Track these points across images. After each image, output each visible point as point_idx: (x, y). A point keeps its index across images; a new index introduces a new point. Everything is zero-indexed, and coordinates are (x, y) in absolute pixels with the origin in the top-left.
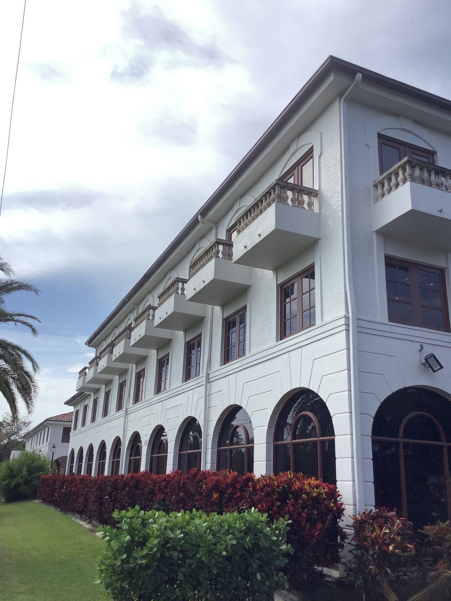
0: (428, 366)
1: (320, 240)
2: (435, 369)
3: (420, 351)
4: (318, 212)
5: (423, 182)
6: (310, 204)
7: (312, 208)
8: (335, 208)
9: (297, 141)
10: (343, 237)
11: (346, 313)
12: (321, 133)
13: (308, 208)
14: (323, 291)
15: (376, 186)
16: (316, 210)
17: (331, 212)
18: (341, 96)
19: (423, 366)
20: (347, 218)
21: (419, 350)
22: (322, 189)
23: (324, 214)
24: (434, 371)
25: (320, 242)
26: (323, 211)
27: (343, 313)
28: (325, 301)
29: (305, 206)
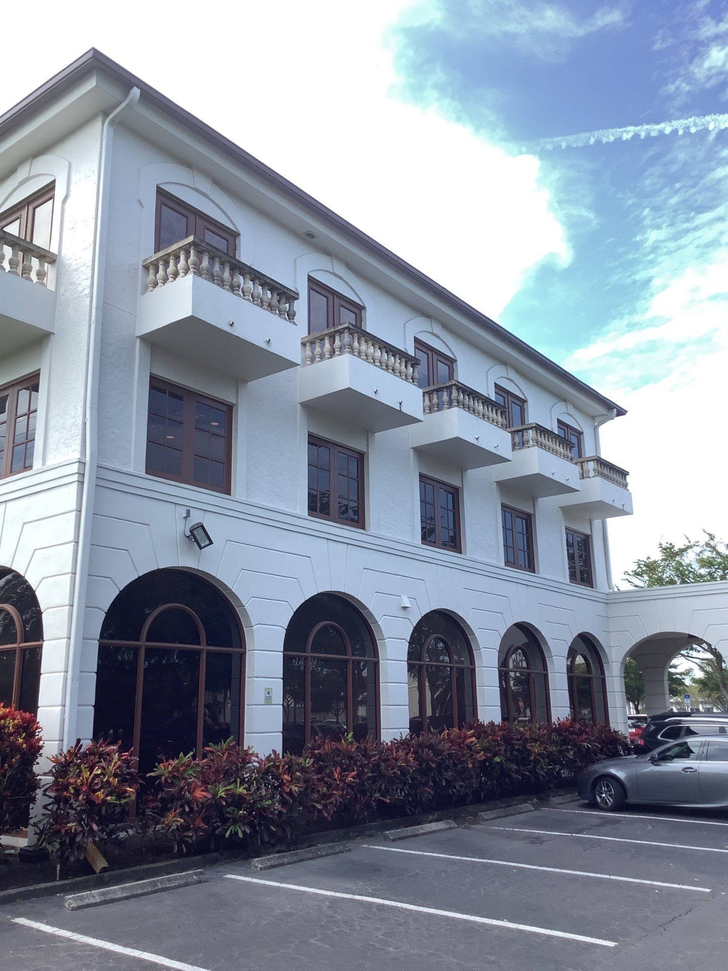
0: (193, 540)
1: (52, 335)
2: (203, 545)
3: (186, 518)
4: (54, 290)
5: (212, 278)
6: (41, 275)
7: (45, 281)
8: (80, 288)
9: (29, 165)
10: (89, 338)
11: (81, 456)
12: (70, 164)
13: (37, 280)
14: (50, 416)
15: (146, 268)
16: (51, 286)
17: (74, 294)
18: (106, 114)
19: (187, 540)
20: (97, 309)
21: (184, 517)
22: (63, 253)
23: (63, 295)
24: (201, 548)
25: (52, 338)
26: (62, 289)
27: (77, 455)
28: (51, 433)
29: (33, 276)
